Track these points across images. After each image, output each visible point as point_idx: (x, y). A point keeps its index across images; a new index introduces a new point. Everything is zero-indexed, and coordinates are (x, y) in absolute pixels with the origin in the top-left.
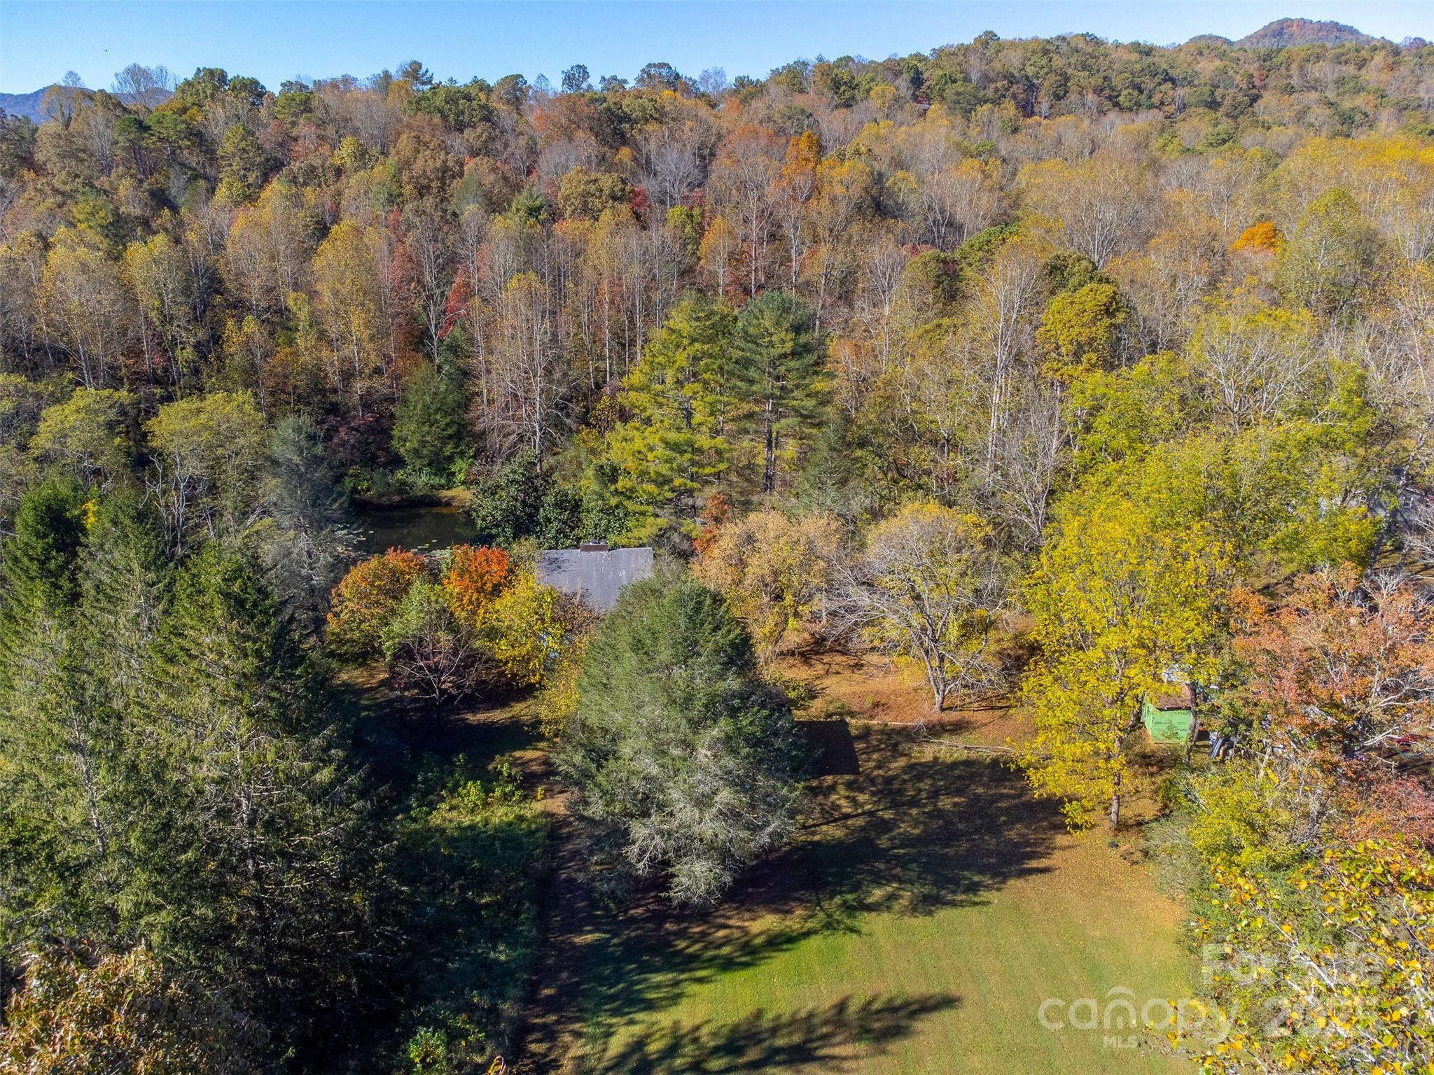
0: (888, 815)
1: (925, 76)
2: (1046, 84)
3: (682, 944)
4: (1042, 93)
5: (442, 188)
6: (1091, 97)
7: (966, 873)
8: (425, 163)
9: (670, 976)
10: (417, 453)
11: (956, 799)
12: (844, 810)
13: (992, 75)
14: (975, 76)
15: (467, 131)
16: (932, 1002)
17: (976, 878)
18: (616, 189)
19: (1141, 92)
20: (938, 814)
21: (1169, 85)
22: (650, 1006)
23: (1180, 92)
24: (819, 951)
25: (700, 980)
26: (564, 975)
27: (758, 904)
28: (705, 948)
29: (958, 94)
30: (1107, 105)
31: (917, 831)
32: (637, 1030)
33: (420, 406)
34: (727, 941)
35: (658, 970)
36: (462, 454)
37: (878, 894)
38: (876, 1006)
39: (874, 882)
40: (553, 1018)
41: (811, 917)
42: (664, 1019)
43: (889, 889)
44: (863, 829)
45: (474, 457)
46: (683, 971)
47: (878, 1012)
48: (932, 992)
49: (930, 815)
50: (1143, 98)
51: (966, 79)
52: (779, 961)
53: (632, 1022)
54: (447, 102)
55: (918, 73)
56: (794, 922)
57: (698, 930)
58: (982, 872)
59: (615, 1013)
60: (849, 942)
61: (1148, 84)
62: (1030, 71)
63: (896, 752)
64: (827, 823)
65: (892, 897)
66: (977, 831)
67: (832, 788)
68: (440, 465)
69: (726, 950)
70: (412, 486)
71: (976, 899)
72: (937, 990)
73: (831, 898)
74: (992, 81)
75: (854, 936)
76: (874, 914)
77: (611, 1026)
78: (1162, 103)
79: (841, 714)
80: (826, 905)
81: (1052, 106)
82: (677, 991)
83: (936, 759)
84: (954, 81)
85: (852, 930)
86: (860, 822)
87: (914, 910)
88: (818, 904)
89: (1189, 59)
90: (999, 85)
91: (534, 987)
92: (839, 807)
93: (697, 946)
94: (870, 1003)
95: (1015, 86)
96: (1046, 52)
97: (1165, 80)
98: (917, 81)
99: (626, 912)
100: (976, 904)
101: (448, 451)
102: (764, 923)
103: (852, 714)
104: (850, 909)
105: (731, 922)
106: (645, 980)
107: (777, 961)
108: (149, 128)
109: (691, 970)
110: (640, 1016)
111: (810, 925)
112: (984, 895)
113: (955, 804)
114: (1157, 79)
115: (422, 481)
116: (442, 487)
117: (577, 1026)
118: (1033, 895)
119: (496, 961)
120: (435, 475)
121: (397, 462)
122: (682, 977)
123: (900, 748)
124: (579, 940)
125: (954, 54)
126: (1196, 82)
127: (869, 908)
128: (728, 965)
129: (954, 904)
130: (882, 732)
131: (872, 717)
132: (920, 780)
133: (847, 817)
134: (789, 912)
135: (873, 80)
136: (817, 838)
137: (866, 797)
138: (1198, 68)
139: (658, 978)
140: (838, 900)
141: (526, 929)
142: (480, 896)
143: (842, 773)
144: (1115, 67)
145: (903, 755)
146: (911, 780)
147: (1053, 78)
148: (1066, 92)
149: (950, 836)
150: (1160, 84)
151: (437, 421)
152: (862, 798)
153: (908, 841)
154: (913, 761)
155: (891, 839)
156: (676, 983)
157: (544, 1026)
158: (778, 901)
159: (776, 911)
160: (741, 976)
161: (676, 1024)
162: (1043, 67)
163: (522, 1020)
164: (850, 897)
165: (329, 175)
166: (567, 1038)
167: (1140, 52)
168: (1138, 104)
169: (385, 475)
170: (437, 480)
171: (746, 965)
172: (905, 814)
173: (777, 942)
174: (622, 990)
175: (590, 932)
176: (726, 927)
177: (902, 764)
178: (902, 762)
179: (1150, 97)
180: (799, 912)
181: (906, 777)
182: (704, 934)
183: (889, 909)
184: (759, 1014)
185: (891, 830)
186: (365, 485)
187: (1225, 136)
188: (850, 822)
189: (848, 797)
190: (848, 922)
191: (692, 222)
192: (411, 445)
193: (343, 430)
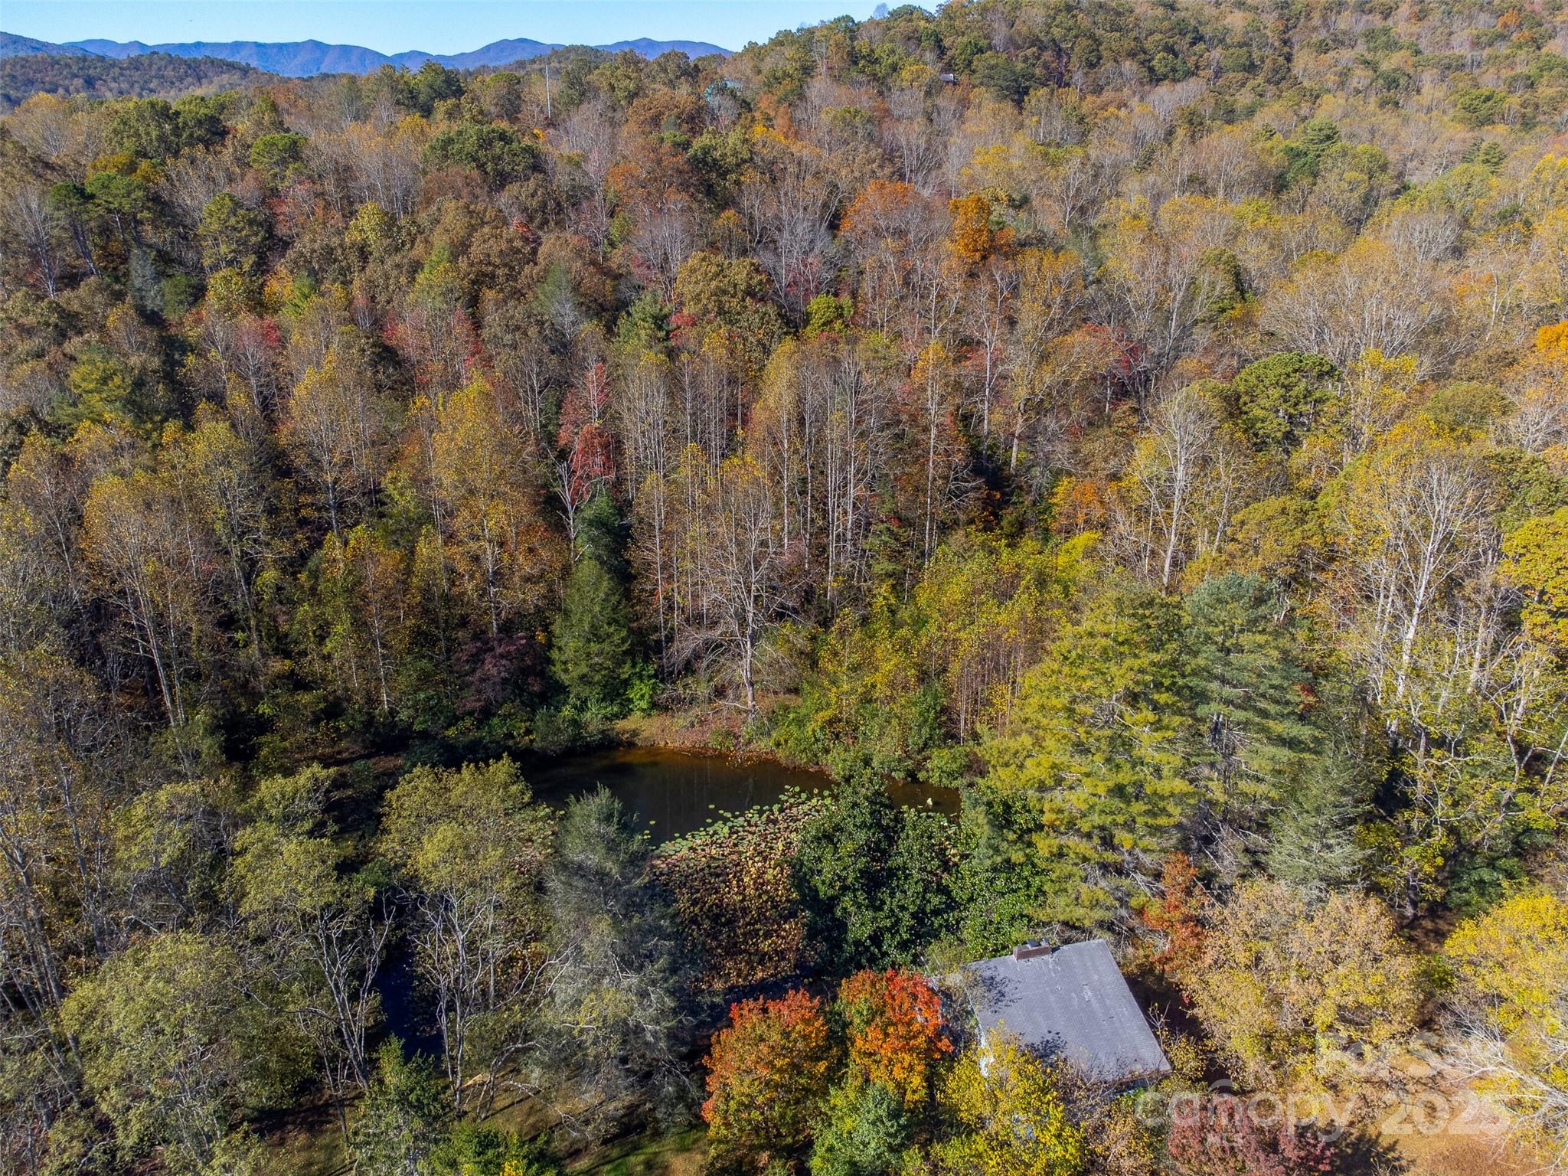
1: (947, 43)
2: (1077, 48)
6: (1130, 67)
10: (585, 680)
13: (1018, 40)
14: (999, 41)
18: (753, 282)
19: (1176, 56)
21: (1202, 45)
23: (1214, 53)
29: (992, 68)
33: (587, 619)
45: (656, 676)
50: (1179, 63)
54: (481, 146)
55: (938, 40)
61: (1180, 44)
62: (1057, 33)
68: (615, 691)
70: (583, 726)
74: (1020, 48)
78: (1197, 68)
81: (1085, 75)
84: (980, 50)
89: (1214, 12)
90: (1029, 52)
95: (1046, 53)
96: (1069, 9)
97: (1197, 40)
98: (938, 49)
101: (624, 672)
108: (92, 196)
114: (1188, 39)
115: (594, 718)
116: (616, 716)
120: (608, 702)
121: (561, 693)
126: (1230, 41)
135: (893, 52)
138: (1226, 23)
147: (1084, 42)
148: (1100, 58)
150: (1192, 45)
162: (1069, 29)
168: (1175, 70)
169: (551, 716)
170: (611, 709)
179: (1185, 61)
186: (523, 728)
191: (841, 316)
192: (576, 672)
193: (488, 658)
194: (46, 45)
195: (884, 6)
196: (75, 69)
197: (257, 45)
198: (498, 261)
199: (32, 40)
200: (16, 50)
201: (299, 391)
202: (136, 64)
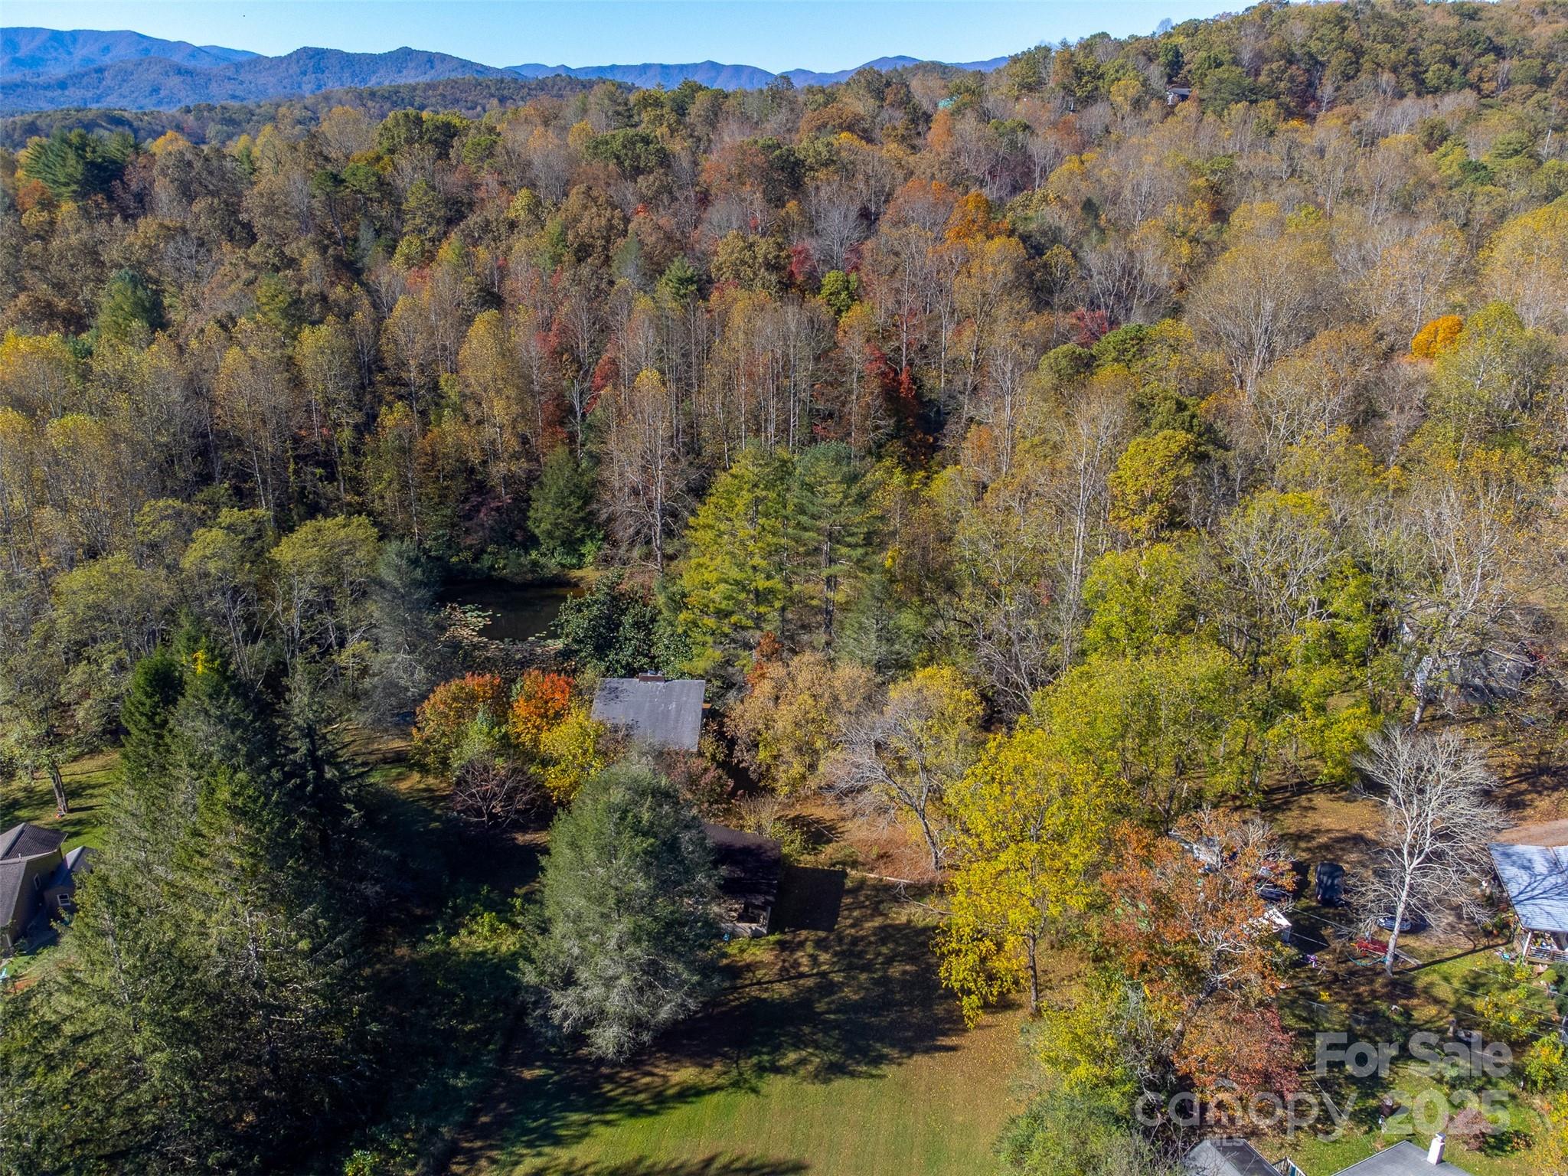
0: (837, 978)
1: (1186, 58)
2: (1334, 61)
3: (608, 1087)
4: (1328, 72)
5: (605, 248)
6: (1386, 78)
7: (878, 1045)
8: (592, 222)
9: (585, 1116)
10: (550, 534)
11: (908, 968)
12: (802, 969)
13: (1268, 53)
14: (1246, 56)
15: (640, 179)
16: (784, 1167)
17: (885, 1051)
18: (770, 257)
19: (1455, 66)
20: (885, 981)
21: (1492, 57)
22: (558, 1142)
23: (1505, 65)
24: (717, 1107)
25: (608, 1123)
26: (503, 1105)
27: (687, 1056)
28: (625, 1093)
29: (1221, 81)
30: (1409, 84)
31: (856, 997)
32: (539, 1162)
33: (554, 489)
34: (647, 1088)
35: (576, 1110)
36: (592, 537)
37: (792, 1056)
38: (737, 1165)
39: (793, 1045)
40: (479, 1144)
41: (725, 1073)
42: (563, 1155)
43: (804, 1053)
44: (810, 989)
45: (603, 539)
46: (597, 1113)
47: (736, 1170)
48: (788, 1157)
49: (877, 982)
50: (1456, 73)
51: (1236, 62)
52: (681, 1113)
53: (539, 1154)
54: (625, 147)
55: (1178, 55)
56: (708, 1078)
57: (626, 1075)
58: (893, 1046)
59: (530, 1145)
60: (745, 1101)
61: (1465, 55)
62: (1314, 46)
63: (876, 911)
64: (780, 981)
65: (802, 1062)
66: (910, 1003)
67: (801, 945)
68: (572, 545)
69: (641, 1097)
70: (543, 567)
71: (874, 1072)
72: (793, 1156)
73: (750, 1057)
74: (1266, 61)
75: (753, 1096)
76: (779, 1076)
77: (522, 1156)
78: (1481, 79)
79: (844, 863)
80: (742, 1063)
81: (1338, 89)
82: (585, 1130)
83: (909, 921)
84: (1219, 65)
85: (755, 1090)
86: (810, 982)
87: (816, 1076)
88: (736, 1062)
89: (1524, 22)
90: (1274, 66)
91: (476, 1113)
92: (799, 965)
93: (620, 1090)
94: (732, 1162)
95: (1294, 67)
96: (1340, 20)
97: (1486, 51)
98: (1176, 64)
99: (575, 1051)
100: (872, 1076)
101: (579, 532)
102: (685, 1074)
103: (855, 864)
104: (761, 1070)
105: (656, 1071)
106: (564, 1118)
107: (678, 1112)
108: (343, 181)
109: (603, 1113)
110: (547, 1150)
111: (720, 1081)
112: (885, 1069)
113: (905, 972)
114: (1477, 50)
115: (552, 564)
116: (573, 567)
117: (494, 1153)
118: (925, 1074)
119: (455, 1087)
120: (568, 554)
121: (532, 542)
122: (594, 1118)
123: (881, 907)
124: (527, 1074)
125: (1227, 27)
126: (1527, 52)
127: (777, 1070)
128: (637, 1111)
129: (853, 1075)
130: (874, 888)
131: (872, 870)
132: (884, 944)
133: (802, 975)
134: (710, 1066)
135: (1122, 67)
136: (765, 995)
137: (827, 956)
138: (1532, 33)
139: (575, 1117)
140: (755, 1060)
141: (488, 1062)
142: (464, 1023)
143: (817, 929)
144: (1426, 36)
145: (882, 914)
146: (876, 943)
147: (1342, 54)
148: (1358, 71)
149: (885, 1004)
150: (1480, 55)
151: (570, 504)
152: (824, 957)
153: (845, 1007)
154: (889, 921)
155: (829, 1003)
156: (587, 1123)
157: (471, 1150)
158: (702, 1057)
159: (697, 1064)
160: (644, 1122)
161: (572, 1161)
162: (1332, 41)
163: (454, 1142)
164: (766, 1057)
165: (502, 230)
166: (483, 1163)
167: (1462, 15)
168: (1449, 82)
169: (519, 556)
170: (569, 560)
171: (651, 1113)
172: (854, 978)
173: (689, 1094)
174: (540, 1126)
175: (540, 1067)
176: (652, 1074)
177: (877, 924)
178: (878, 922)
179: (1465, 72)
180: (718, 1067)
181: (872, 939)
182: (630, 1080)
183: (795, 1072)
184: (640, 1160)
185: (834, 993)
186: (502, 563)
187: (1518, 147)
188: (801, 982)
189: (811, 956)
190: (753, 1081)
191: (847, 288)
192: (545, 526)
193: (483, 510)
194: (488, 69)
195: (1168, 21)
196: (493, 90)
197: (662, 66)
198: (597, 235)
199: (478, 64)
200: (464, 73)
201: (397, 311)
202: (542, 86)
